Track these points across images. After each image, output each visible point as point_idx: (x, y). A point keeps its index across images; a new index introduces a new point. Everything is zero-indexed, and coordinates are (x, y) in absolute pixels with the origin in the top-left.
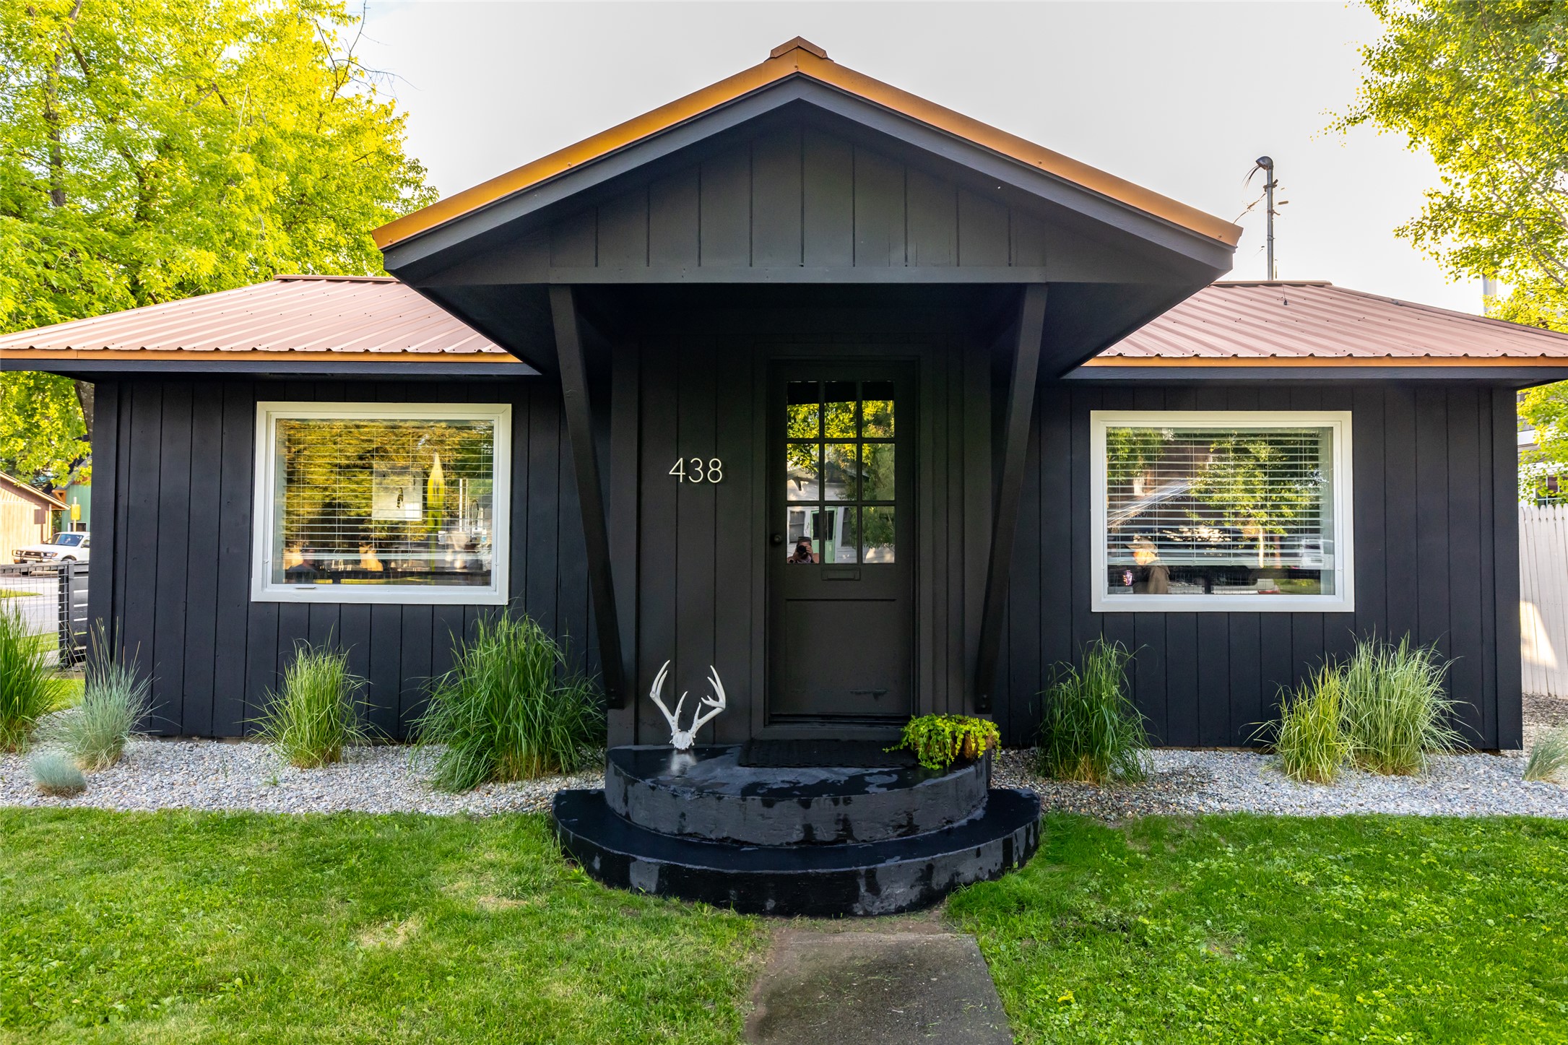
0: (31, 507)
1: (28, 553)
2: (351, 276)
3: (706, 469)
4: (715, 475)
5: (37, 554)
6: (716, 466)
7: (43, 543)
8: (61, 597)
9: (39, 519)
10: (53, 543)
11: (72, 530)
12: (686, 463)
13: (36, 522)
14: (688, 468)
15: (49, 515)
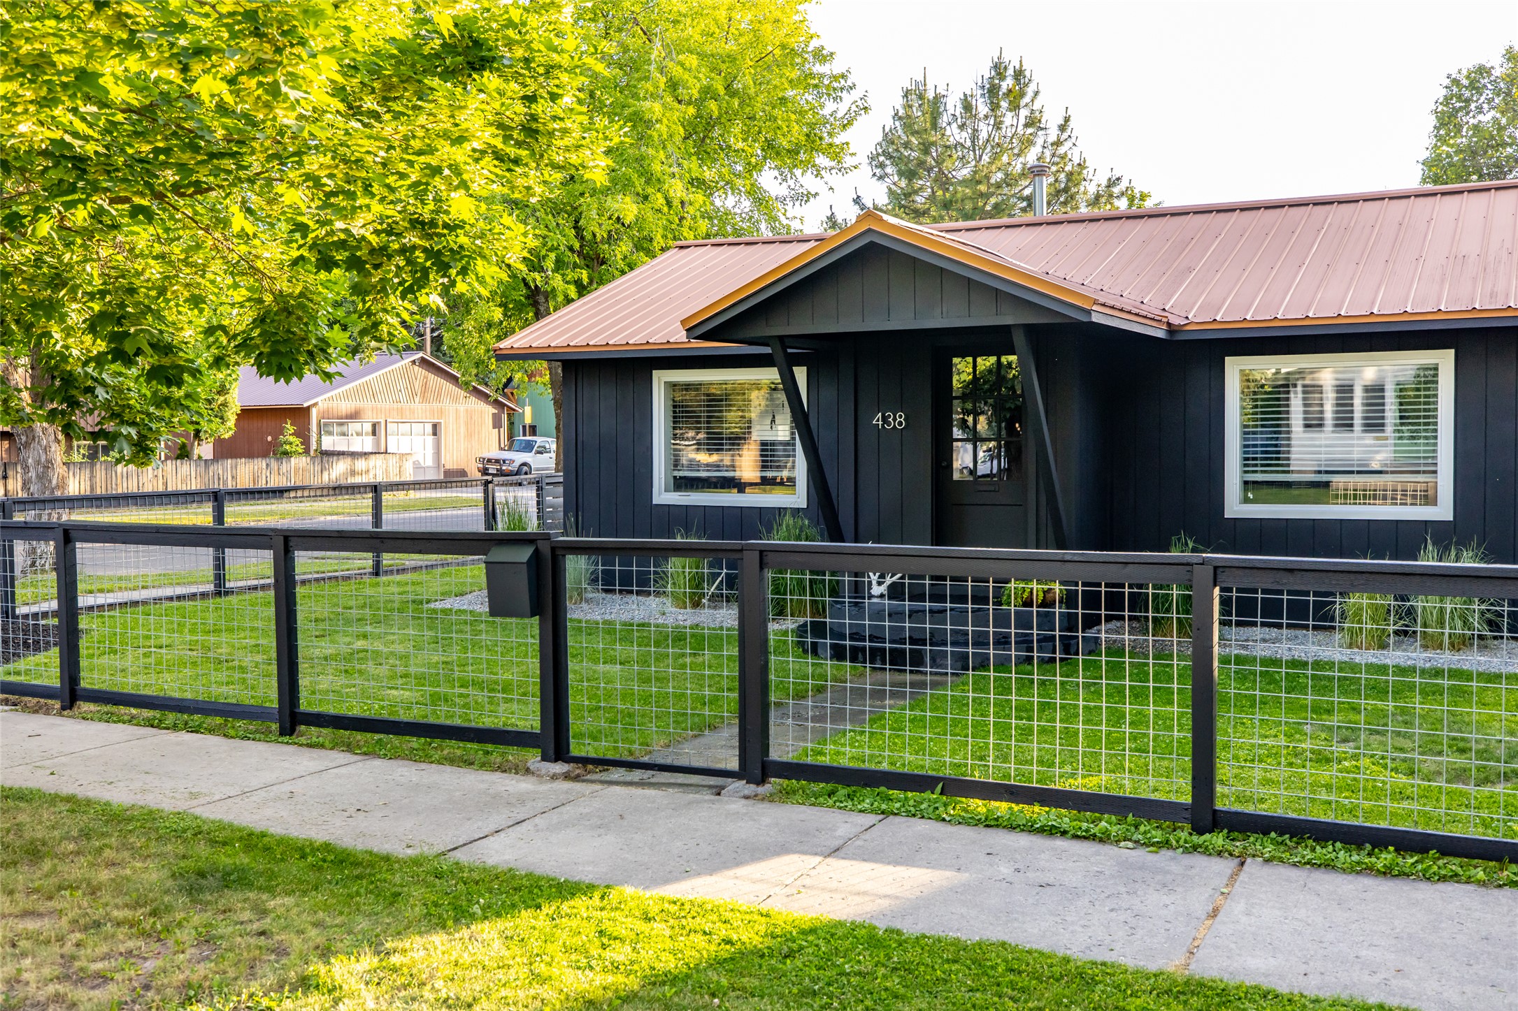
0: (490, 410)
1: (489, 461)
2: (731, 239)
3: (895, 420)
4: (900, 424)
5: (497, 461)
6: (901, 418)
7: (501, 449)
8: (538, 503)
9: (497, 424)
10: (509, 449)
11: (524, 435)
12: (883, 416)
13: (494, 427)
14: (885, 419)
15: (505, 417)
